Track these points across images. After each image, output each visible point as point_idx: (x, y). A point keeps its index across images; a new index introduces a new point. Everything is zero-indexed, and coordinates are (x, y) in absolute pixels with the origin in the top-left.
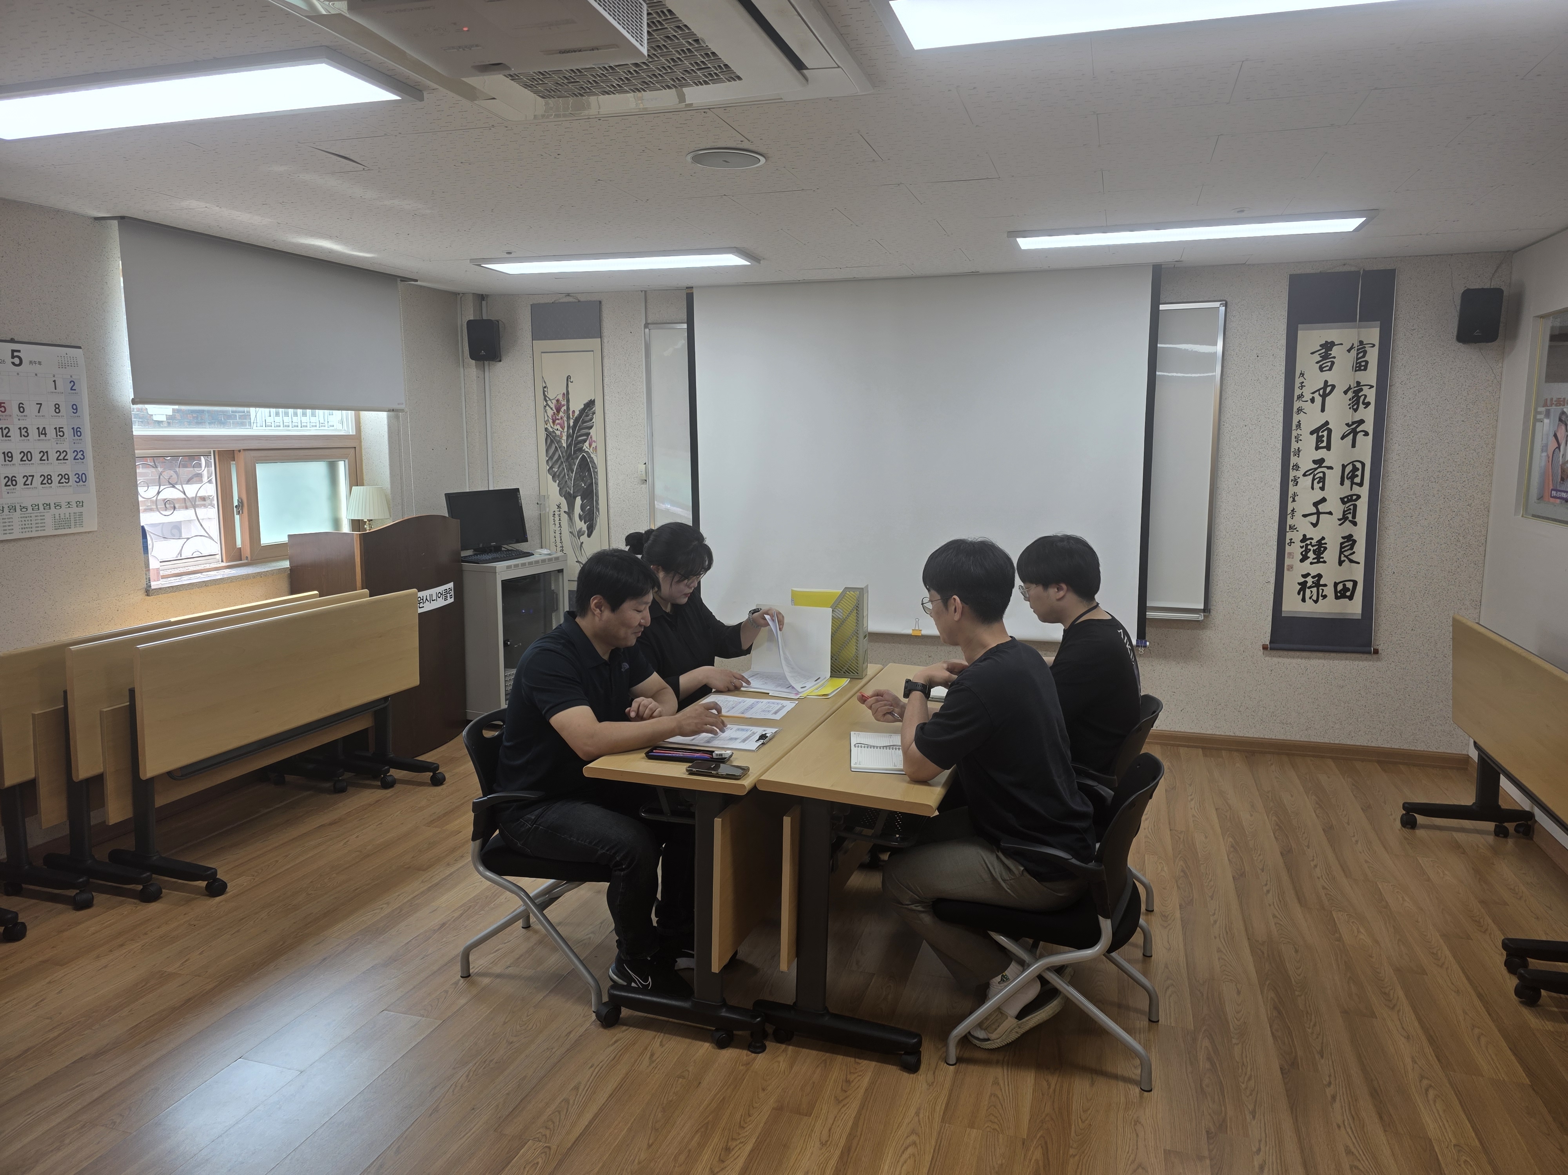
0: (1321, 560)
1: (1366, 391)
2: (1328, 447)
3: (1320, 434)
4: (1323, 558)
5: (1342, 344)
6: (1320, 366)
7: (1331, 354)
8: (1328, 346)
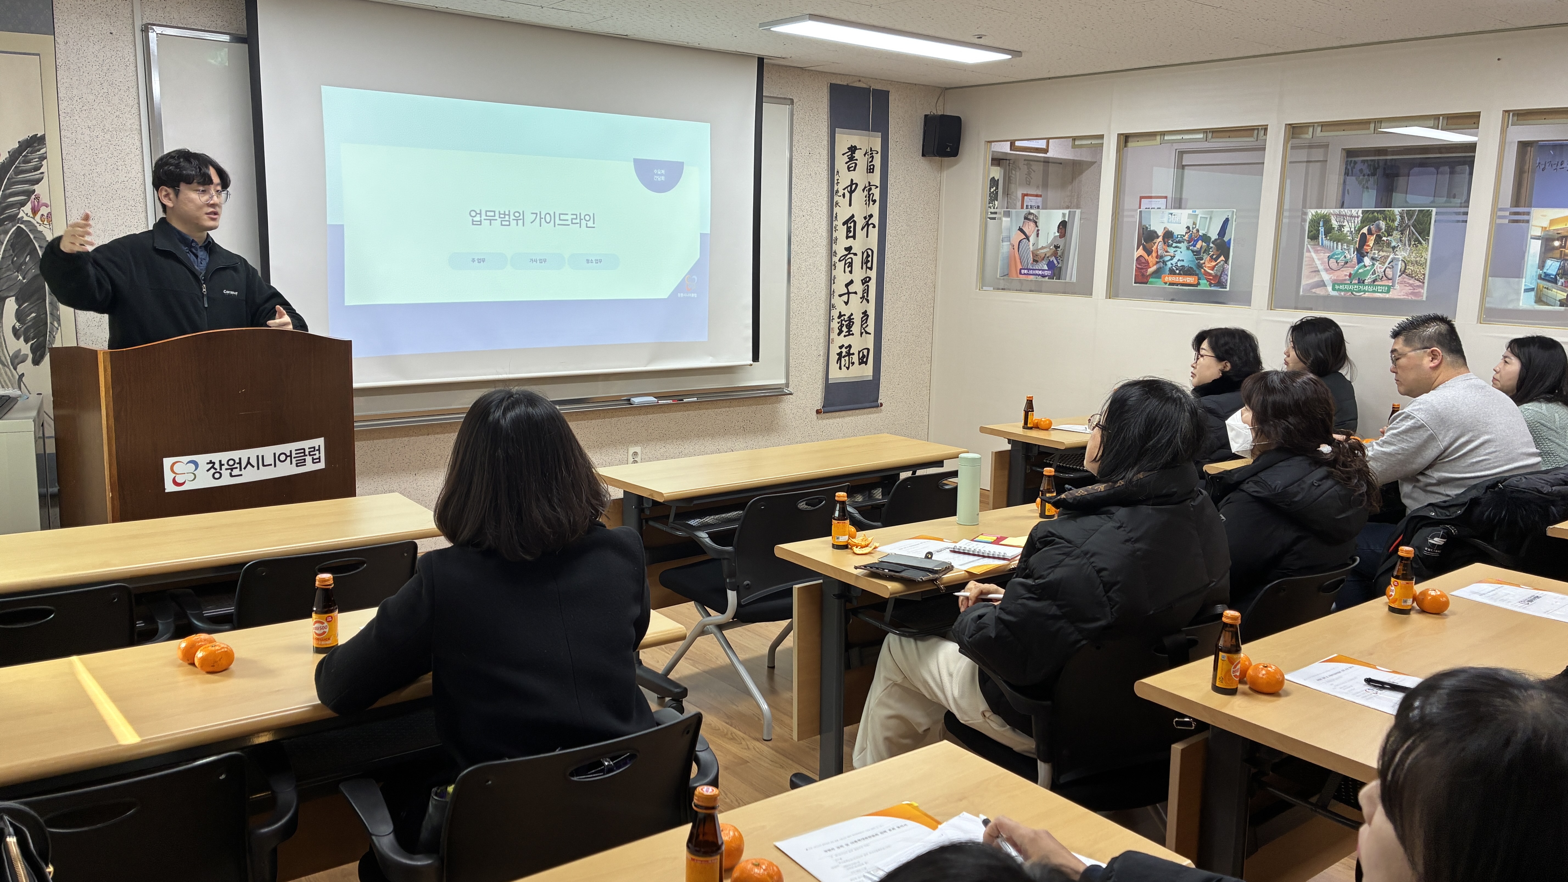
0: (851, 333)
1: (874, 190)
2: (854, 237)
3: (849, 225)
4: (852, 331)
5: (861, 149)
6: (848, 166)
7: (854, 157)
8: (853, 149)
